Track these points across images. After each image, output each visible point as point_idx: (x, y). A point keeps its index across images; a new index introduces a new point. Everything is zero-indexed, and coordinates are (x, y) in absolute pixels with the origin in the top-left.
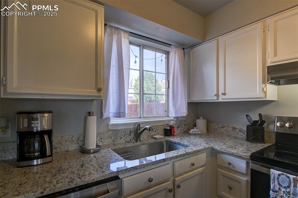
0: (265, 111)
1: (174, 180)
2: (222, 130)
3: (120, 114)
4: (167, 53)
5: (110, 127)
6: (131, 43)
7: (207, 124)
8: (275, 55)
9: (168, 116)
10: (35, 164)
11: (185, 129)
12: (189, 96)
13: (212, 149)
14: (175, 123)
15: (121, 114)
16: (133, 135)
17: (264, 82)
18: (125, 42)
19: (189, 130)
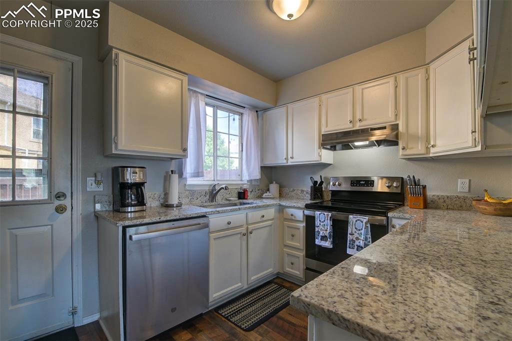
0: (325, 173)
1: (247, 228)
2: (293, 194)
3: (198, 174)
4: (241, 114)
5: (187, 187)
6: (207, 104)
7: (280, 189)
8: (327, 126)
9: (241, 180)
10: (129, 210)
11: (258, 194)
12: (262, 159)
13: (280, 205)
14: (248, 187)
15: (200, 173)
16: (208, 197)
17: (319, 148)
18: (202, 104)
19: (262, 194)
